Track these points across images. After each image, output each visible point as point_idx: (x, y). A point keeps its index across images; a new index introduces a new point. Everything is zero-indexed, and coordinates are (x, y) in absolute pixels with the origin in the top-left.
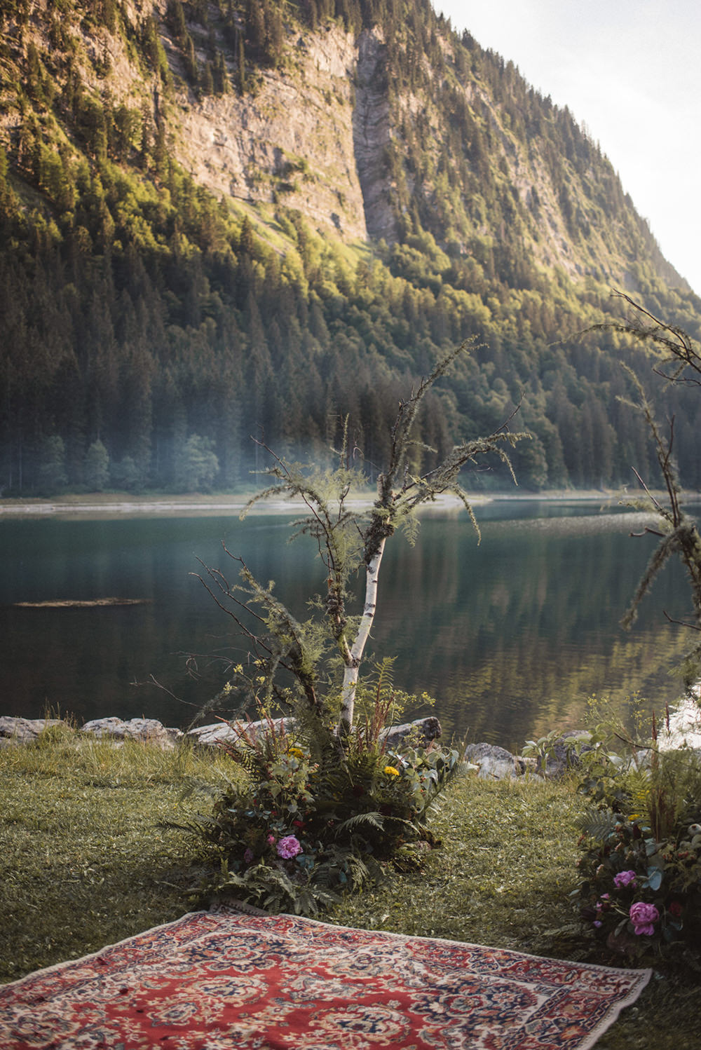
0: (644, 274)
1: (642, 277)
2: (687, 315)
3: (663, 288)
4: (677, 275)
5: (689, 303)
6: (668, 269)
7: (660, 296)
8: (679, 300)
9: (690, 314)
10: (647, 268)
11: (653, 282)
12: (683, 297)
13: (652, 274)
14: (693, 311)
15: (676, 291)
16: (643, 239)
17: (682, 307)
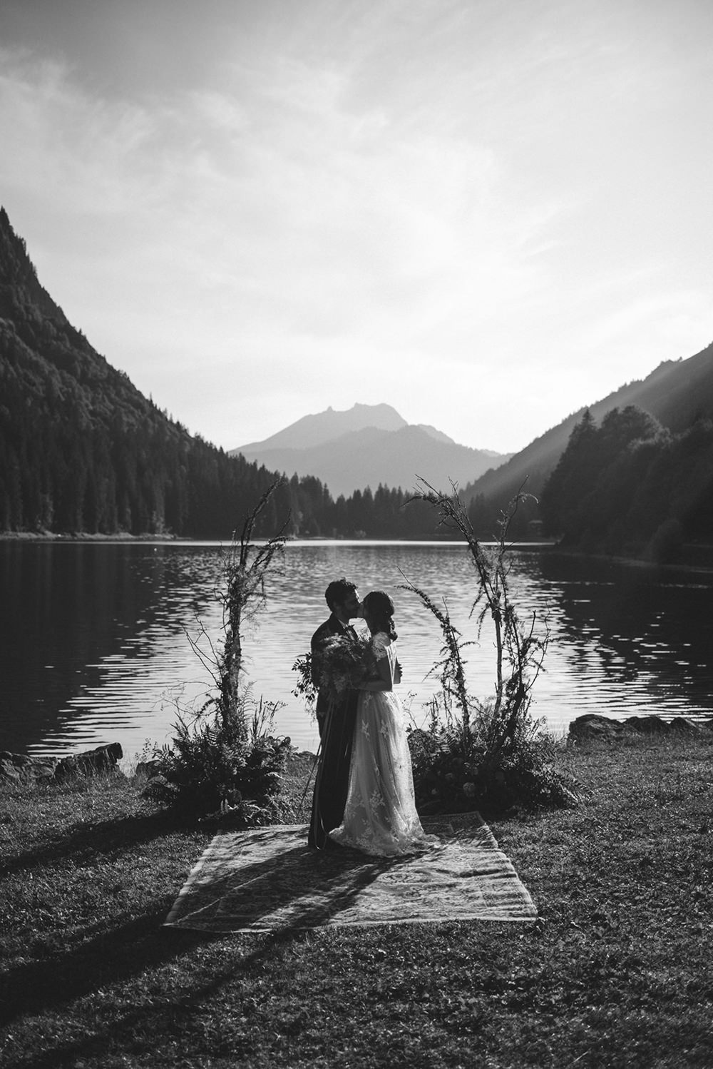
0: (18, 298)
1: (16, 302)
2: (62, 348)
3: (39, 316)
4: (54, 304)
5: (65, 335)
6: (44, 296)
7: (34, 323)
8: (53, 330)
9: (65, 346)
10: (21, 294)
11: (27, 309)
12: (59, 329)
13: (26, 301)
14: (68, 345)
15: (52, 321)
16: (19, 262)
17: (58, 338)
